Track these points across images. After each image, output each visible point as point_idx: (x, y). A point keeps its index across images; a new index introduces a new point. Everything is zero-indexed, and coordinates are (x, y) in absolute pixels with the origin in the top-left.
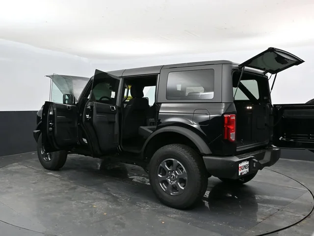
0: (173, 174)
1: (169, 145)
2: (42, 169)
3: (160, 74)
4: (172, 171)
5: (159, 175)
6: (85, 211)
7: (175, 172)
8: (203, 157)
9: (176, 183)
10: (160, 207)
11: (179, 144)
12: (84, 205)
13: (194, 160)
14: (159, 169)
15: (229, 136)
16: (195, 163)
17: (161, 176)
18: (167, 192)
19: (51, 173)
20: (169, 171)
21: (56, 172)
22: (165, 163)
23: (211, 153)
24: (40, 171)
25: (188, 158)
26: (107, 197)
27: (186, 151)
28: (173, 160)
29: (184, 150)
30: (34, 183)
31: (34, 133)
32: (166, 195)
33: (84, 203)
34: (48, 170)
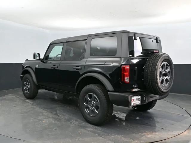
0: (92, 103)
1: (90, 85)
2: (24, 98)
3: (87, 40)
4: (91, 101)
5: (85, 103)
6: (36, 124)
7: (93, 102)
8: (109, 93)
9: (94, 108)
10: (84, 123)
11: (96, 84)
12: (38, 120)
13: (104, 95)
14: (84, 100)
15: (124, 79)
16: (104, 96)
17: (85, 104)
18: (89, 114)
19: (28, 101)
20: (90, 101)
21: (31, 100)
22: (88, 96)
23: (114, 90)
24: (22, 99)
25: (100, 93)
26: (54, 116)
27: (99, 89)
28: (92, 94)
29: (98, 88)
30: (15, 106)
31: (20, 76)
32: (88, 116)
33: (38, 119)
34: (27, 99)
